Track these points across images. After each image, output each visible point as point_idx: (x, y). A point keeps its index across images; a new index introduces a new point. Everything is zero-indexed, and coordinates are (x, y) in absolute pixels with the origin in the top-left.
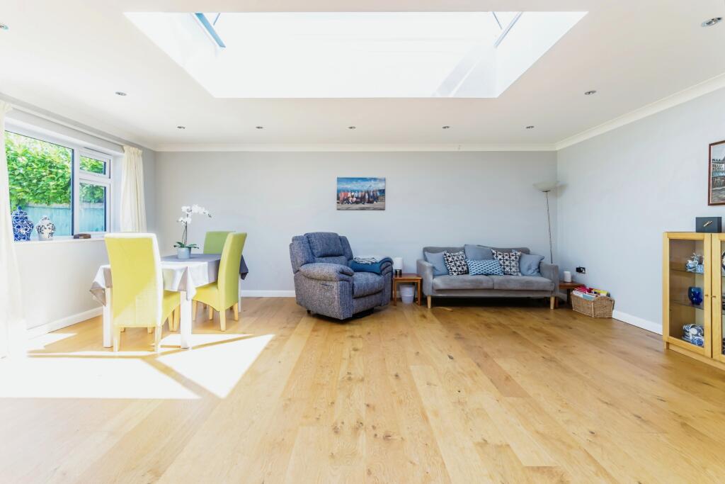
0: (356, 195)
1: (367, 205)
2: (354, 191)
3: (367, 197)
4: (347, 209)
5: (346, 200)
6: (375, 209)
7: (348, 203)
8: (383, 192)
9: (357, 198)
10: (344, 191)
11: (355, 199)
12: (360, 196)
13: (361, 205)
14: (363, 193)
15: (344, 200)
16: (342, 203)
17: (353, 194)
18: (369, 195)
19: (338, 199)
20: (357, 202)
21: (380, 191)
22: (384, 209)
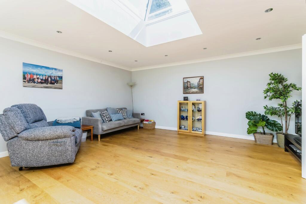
0: (41, 77)
1: (49, 85)
2: (40, 75)
3: (50, 80)
4: (33, 87)
5: (32, 80)
6: (55, 88)
7: (34, 82)
8: (61, 78)
9: (42, 80)
10: (30, 74)
11: (40, 80)
12: (44, 79)
13: (45, 85)
14: (47, 77)
15: (30, 80)
16: (29, 82)
17: (38, 76)
18: (51, 79)
19: (24, 78)
20: (41, 83)
21: (59, 77)
22: (62, 89)
